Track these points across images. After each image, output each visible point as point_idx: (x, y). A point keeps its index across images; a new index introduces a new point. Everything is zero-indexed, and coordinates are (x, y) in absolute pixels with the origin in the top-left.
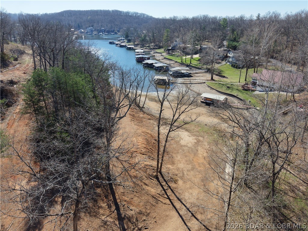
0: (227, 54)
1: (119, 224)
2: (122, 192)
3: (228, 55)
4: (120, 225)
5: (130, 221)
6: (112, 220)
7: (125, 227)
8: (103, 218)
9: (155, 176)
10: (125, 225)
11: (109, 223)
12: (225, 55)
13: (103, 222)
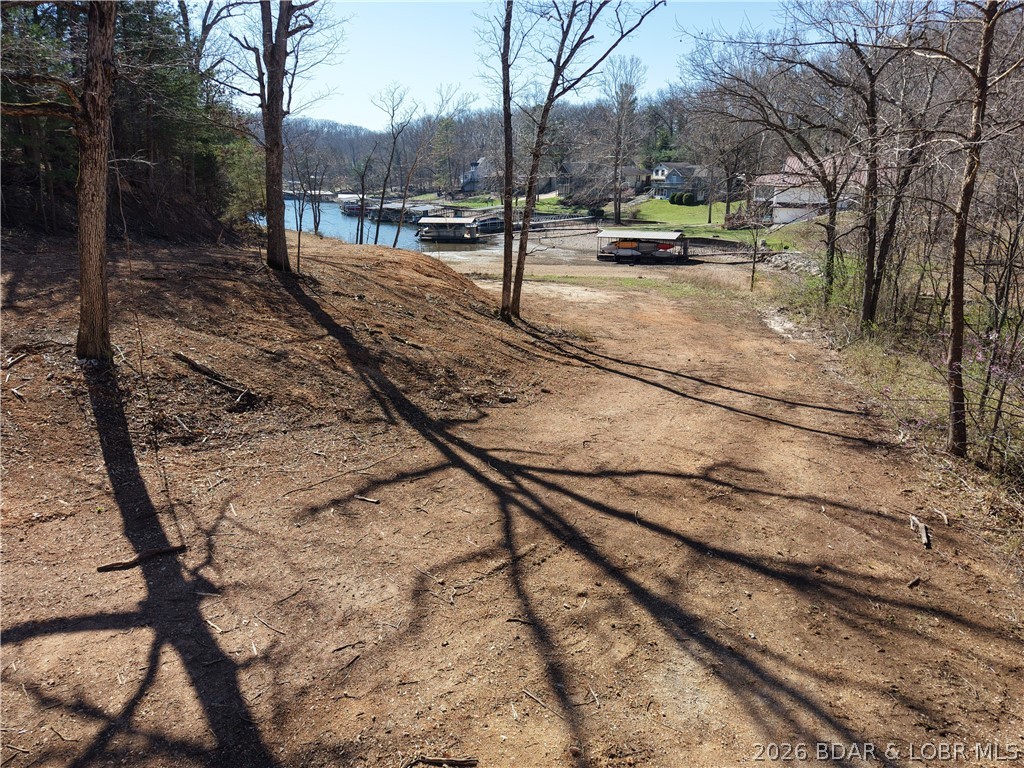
0: (648, 178)
1: (359, 371)
2: (354, 308)
3: (654, 177)
4: (361, 375)
5: (418, 374)
6: (318, 357)
7: (393, 386)
8: (266, 345)
9: (496, 312)
10: (394, 381)
11: (304, 362)
12: (644, 178)
13: (268, 355)
